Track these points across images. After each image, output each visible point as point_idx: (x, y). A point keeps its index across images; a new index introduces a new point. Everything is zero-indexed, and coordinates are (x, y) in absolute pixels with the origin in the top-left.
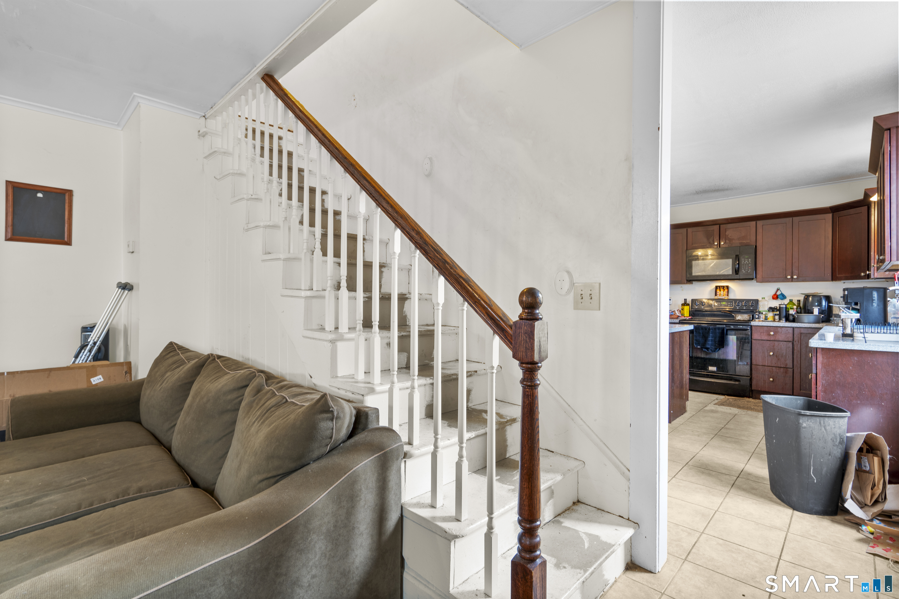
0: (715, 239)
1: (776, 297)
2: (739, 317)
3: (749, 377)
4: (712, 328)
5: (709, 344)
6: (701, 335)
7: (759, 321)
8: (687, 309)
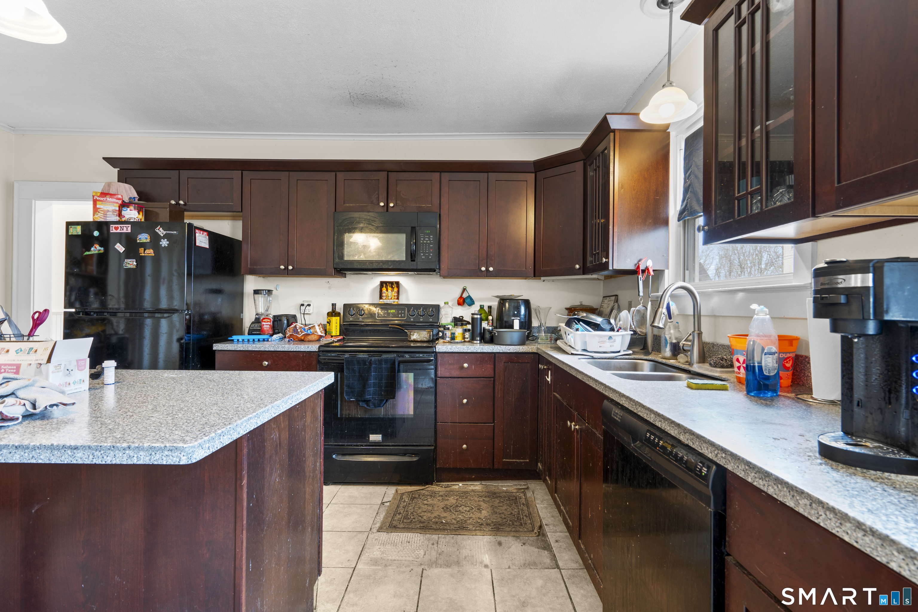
0: (380, 197)
1: (463, 301)
2: (415, 336)
3: (433, 446)
4: (375, 361)
5: (371, 393)
6: (357, 374)
7: (444, 342)
8: (336, 322)
